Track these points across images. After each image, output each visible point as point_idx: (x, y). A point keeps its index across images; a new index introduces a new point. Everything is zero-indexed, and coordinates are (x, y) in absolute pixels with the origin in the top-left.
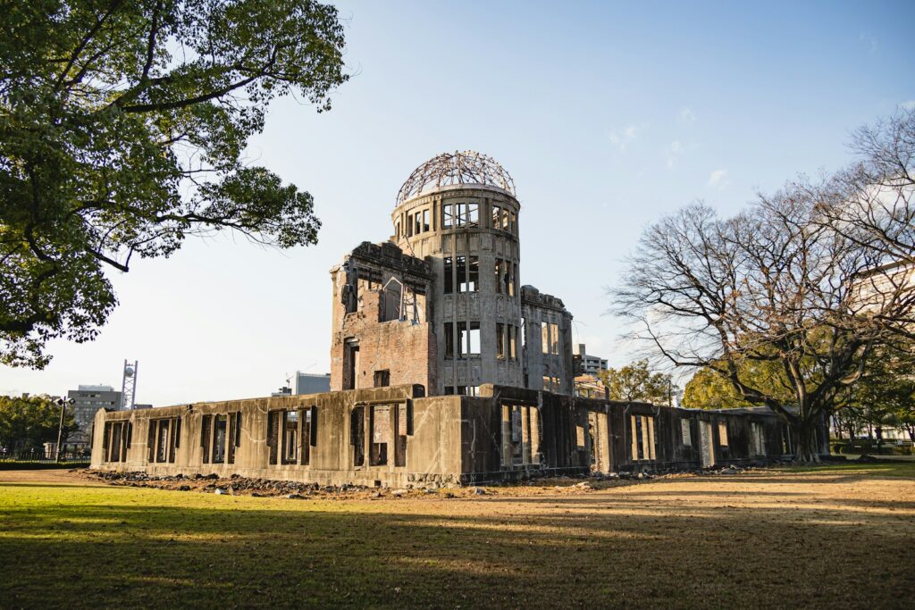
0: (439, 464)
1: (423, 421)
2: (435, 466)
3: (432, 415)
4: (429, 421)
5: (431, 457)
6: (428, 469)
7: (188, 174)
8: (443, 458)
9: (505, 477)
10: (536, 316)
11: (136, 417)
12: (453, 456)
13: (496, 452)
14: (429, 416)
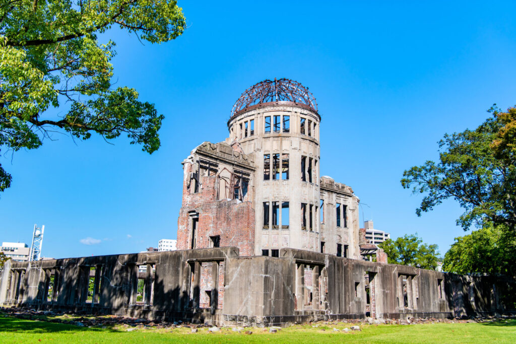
0: (247, 308)
1: (235, 275)
2: (244, 309)
3: (243, 271)
4: (240, 275)
5: (241, 302)
6: (239, 312)
7: (65, 93)
8: (250, 303)
9: (298, 320)
10: (332, 199)
11: (32, 267)
12: (257, 302)
13: (292, 300)
14: (241, 271)
